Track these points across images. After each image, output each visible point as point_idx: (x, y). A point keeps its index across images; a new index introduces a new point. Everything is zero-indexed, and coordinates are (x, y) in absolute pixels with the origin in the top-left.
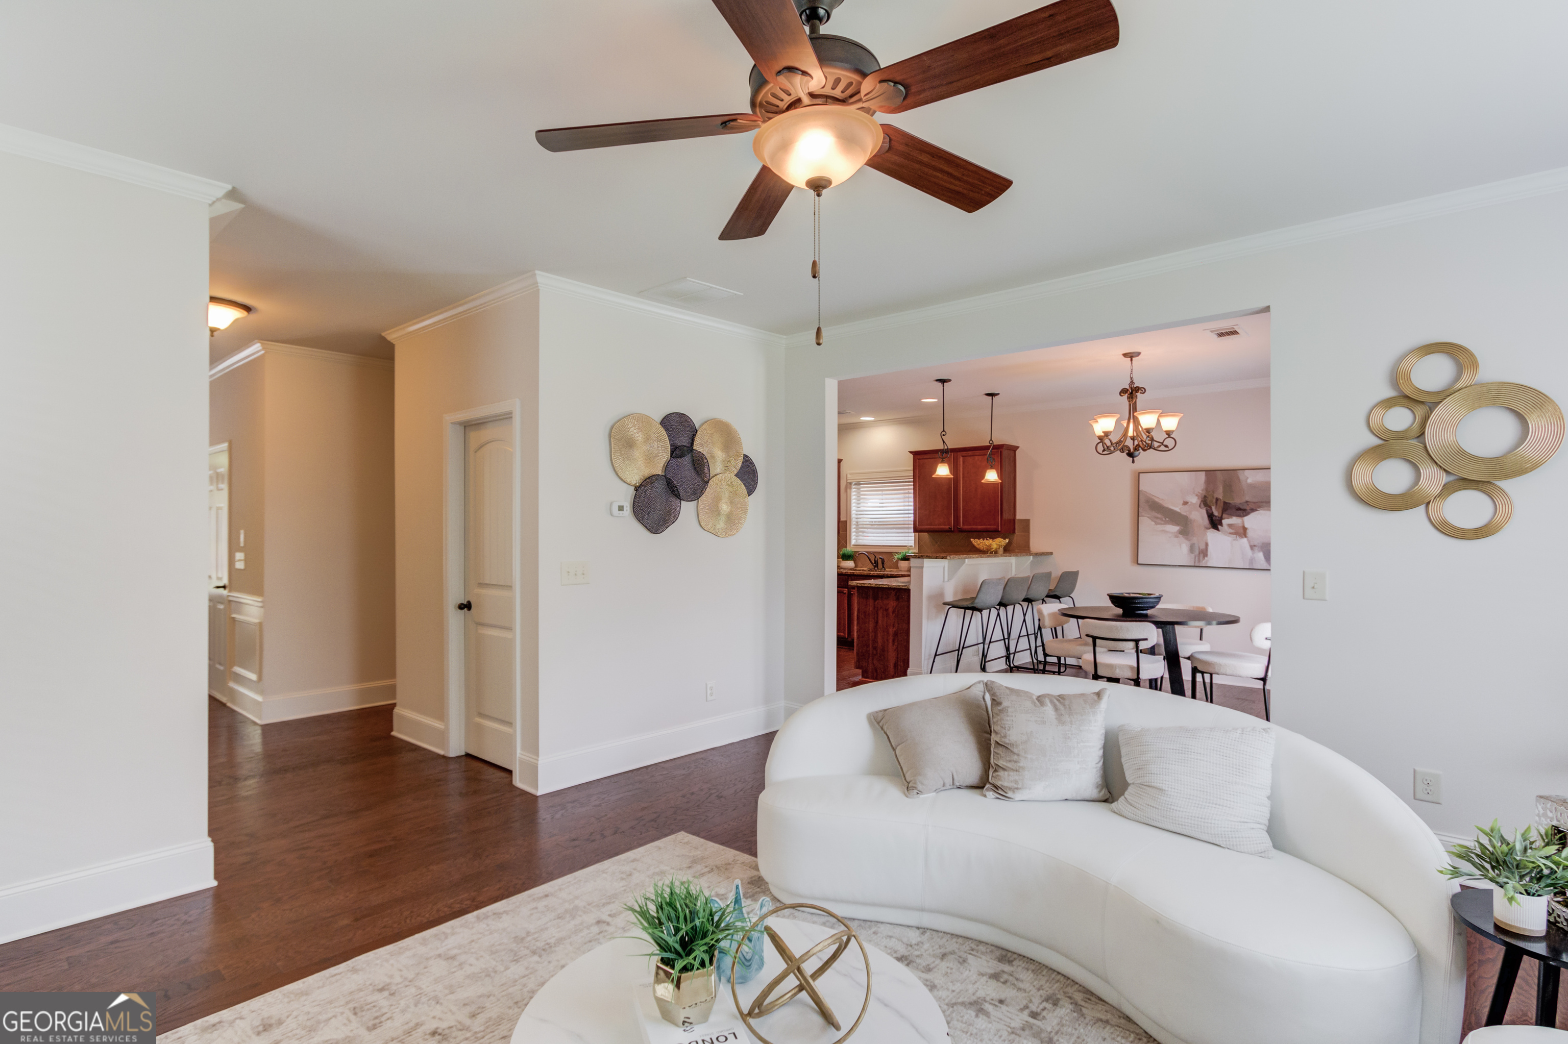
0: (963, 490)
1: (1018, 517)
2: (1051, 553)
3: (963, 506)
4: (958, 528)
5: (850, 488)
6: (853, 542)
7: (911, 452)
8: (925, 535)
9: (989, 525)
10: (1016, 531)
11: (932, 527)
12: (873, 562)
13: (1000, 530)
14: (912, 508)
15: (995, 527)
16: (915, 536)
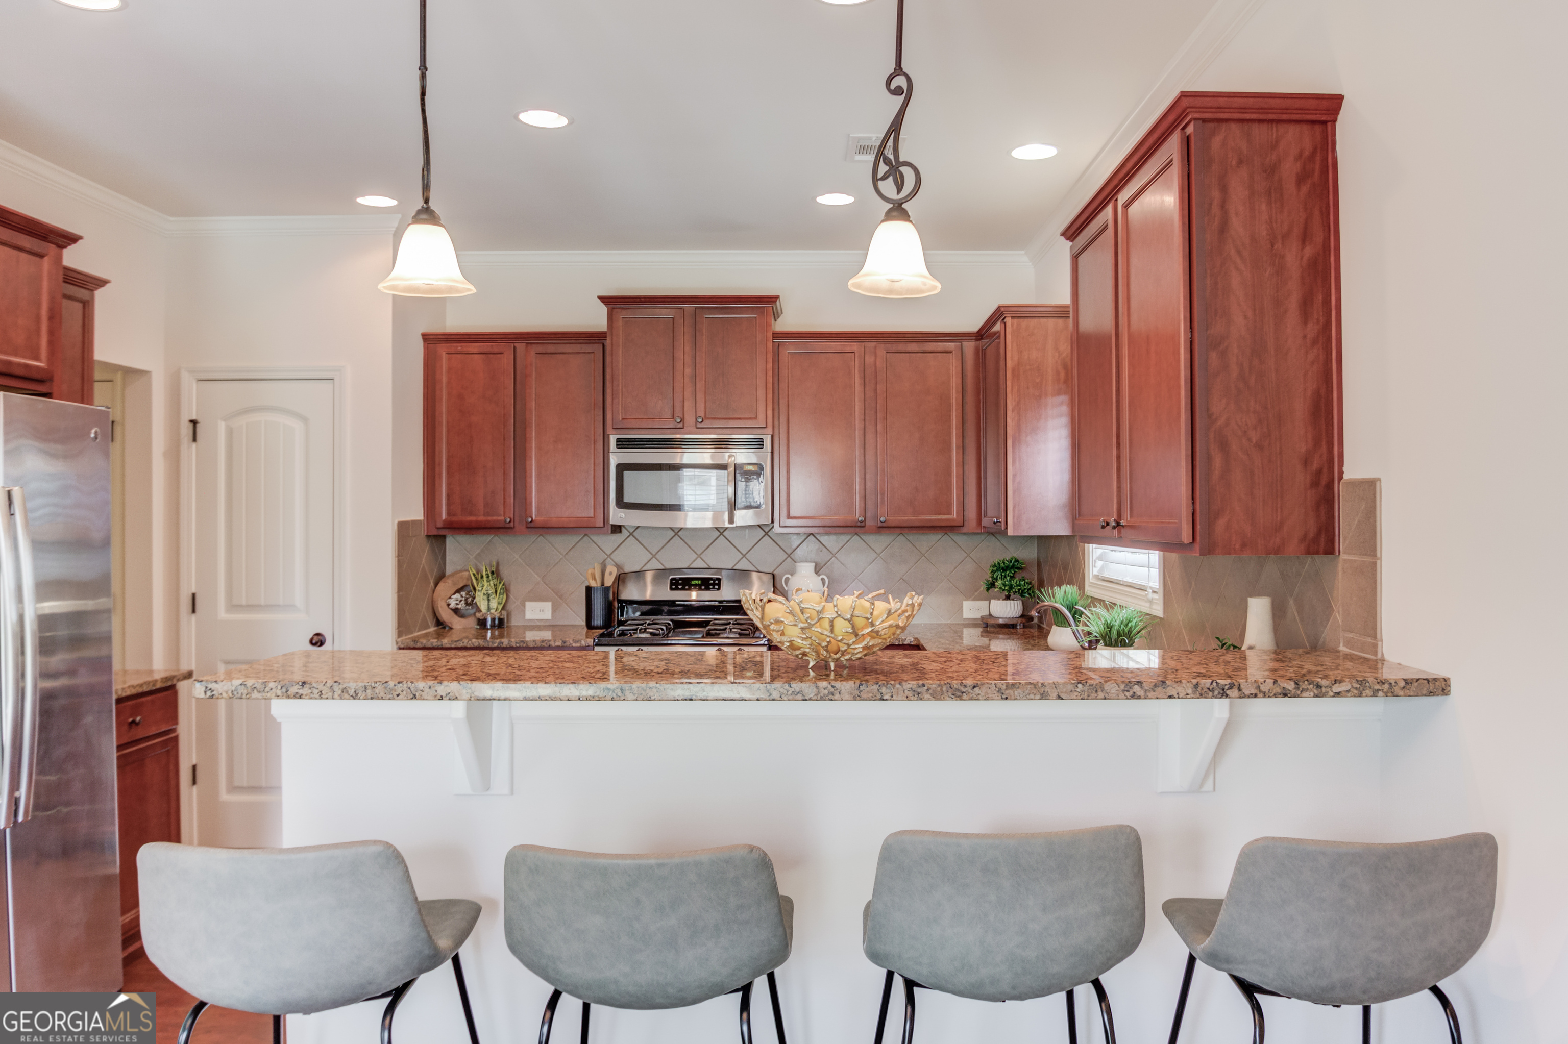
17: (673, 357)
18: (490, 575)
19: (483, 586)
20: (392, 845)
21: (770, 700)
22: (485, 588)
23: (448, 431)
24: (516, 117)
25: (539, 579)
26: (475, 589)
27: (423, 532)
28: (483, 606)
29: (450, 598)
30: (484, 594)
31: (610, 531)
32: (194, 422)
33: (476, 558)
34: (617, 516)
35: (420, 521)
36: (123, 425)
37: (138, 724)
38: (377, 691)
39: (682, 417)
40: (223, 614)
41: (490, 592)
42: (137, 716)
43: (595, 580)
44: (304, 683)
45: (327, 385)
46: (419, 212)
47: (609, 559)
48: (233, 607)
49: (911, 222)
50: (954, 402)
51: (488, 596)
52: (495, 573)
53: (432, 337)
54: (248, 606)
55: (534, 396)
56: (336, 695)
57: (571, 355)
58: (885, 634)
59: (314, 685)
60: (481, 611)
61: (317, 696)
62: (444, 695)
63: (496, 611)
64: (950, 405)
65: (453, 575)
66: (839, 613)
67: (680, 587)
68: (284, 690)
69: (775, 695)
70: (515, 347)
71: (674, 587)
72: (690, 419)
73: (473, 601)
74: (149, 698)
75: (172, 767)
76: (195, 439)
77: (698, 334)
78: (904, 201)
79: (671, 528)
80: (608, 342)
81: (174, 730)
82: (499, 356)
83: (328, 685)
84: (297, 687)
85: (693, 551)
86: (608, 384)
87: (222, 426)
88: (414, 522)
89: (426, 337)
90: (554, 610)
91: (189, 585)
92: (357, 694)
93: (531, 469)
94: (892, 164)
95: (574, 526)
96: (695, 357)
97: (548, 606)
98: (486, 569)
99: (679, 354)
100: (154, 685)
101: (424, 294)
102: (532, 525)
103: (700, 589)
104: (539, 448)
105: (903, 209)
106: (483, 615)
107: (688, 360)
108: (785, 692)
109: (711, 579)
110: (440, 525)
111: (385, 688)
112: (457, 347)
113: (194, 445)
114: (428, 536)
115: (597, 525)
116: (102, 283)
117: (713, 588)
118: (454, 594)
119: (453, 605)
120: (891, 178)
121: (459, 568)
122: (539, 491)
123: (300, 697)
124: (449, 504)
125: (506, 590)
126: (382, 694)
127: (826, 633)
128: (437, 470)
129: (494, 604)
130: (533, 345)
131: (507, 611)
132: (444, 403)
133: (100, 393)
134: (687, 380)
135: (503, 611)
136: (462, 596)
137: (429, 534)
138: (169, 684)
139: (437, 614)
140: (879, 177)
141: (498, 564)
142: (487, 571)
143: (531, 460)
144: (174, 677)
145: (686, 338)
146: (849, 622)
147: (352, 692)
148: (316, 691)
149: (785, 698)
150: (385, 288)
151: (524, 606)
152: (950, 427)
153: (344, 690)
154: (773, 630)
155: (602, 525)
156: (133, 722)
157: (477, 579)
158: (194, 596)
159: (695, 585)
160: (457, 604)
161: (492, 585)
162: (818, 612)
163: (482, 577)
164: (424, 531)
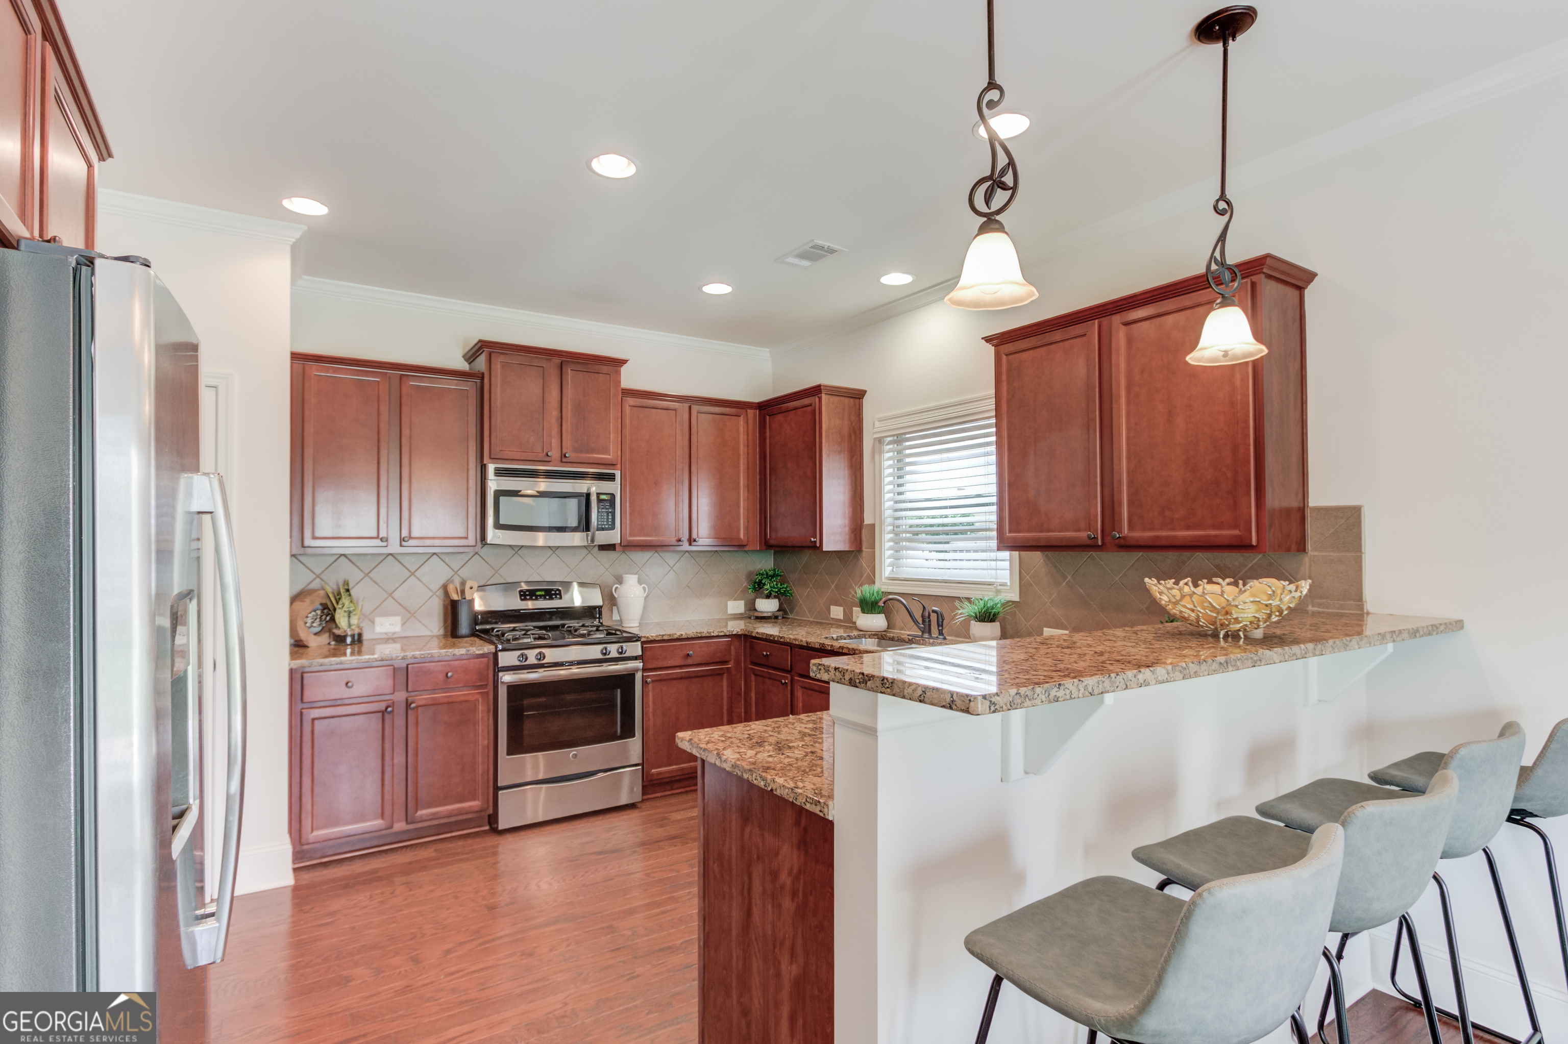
0: (1128, 423)
1: (1315, 500)
2: (1459, 625)
3: (1128, 472)
4: (1114, 538)
5: (881, 452)
6: (887, 571)
7: (988, 340)
8: (1037, 556)
9: (1214, 527)
10: (1309, 546)
11: (1043, 535)
12: (920, 620)
13: (1254, 542)
14: (993, 489)
15: (1237, 532)
16: (1011, 560)
17: (544, 400)
23: (317, 452)
26: (334, 607)
29: (307, 616)
33: (318, 576)
34: (494, 536)
43: (458, 594)
47: (456, 575)
50: (741, 453)
51: (349, 613)
53: (300, 356)
60: (342, 628)
64: (739, 455)
67: (528, 597)
70: (389, 378)
71: (523, 598)
72: (555, 454)
77: (564, 383)
80: (486, 381)
86: (486, 419)
89: (294, 356)
90: (404, 623)
96: (562, 402)
97: (397, 620)
98: (342, 587)
99: (548, 398)
102: (406, 544)
103: (545, 599)
107: (556, 403)
109: (552, 590)
110: (306, 543)
117: (556, 597)
118: (312, 612)
119: (310, 624)
128: (304, 489)
129: (355, 620)
130: (408, 377)
134: (554, 420)
136: (318, 615)
145: (554, 385)
151: (374, 621)
152: (739, 472)
155: (476, 544)
157: (336, 597)
159: (541, 596)
160: (313, 623)
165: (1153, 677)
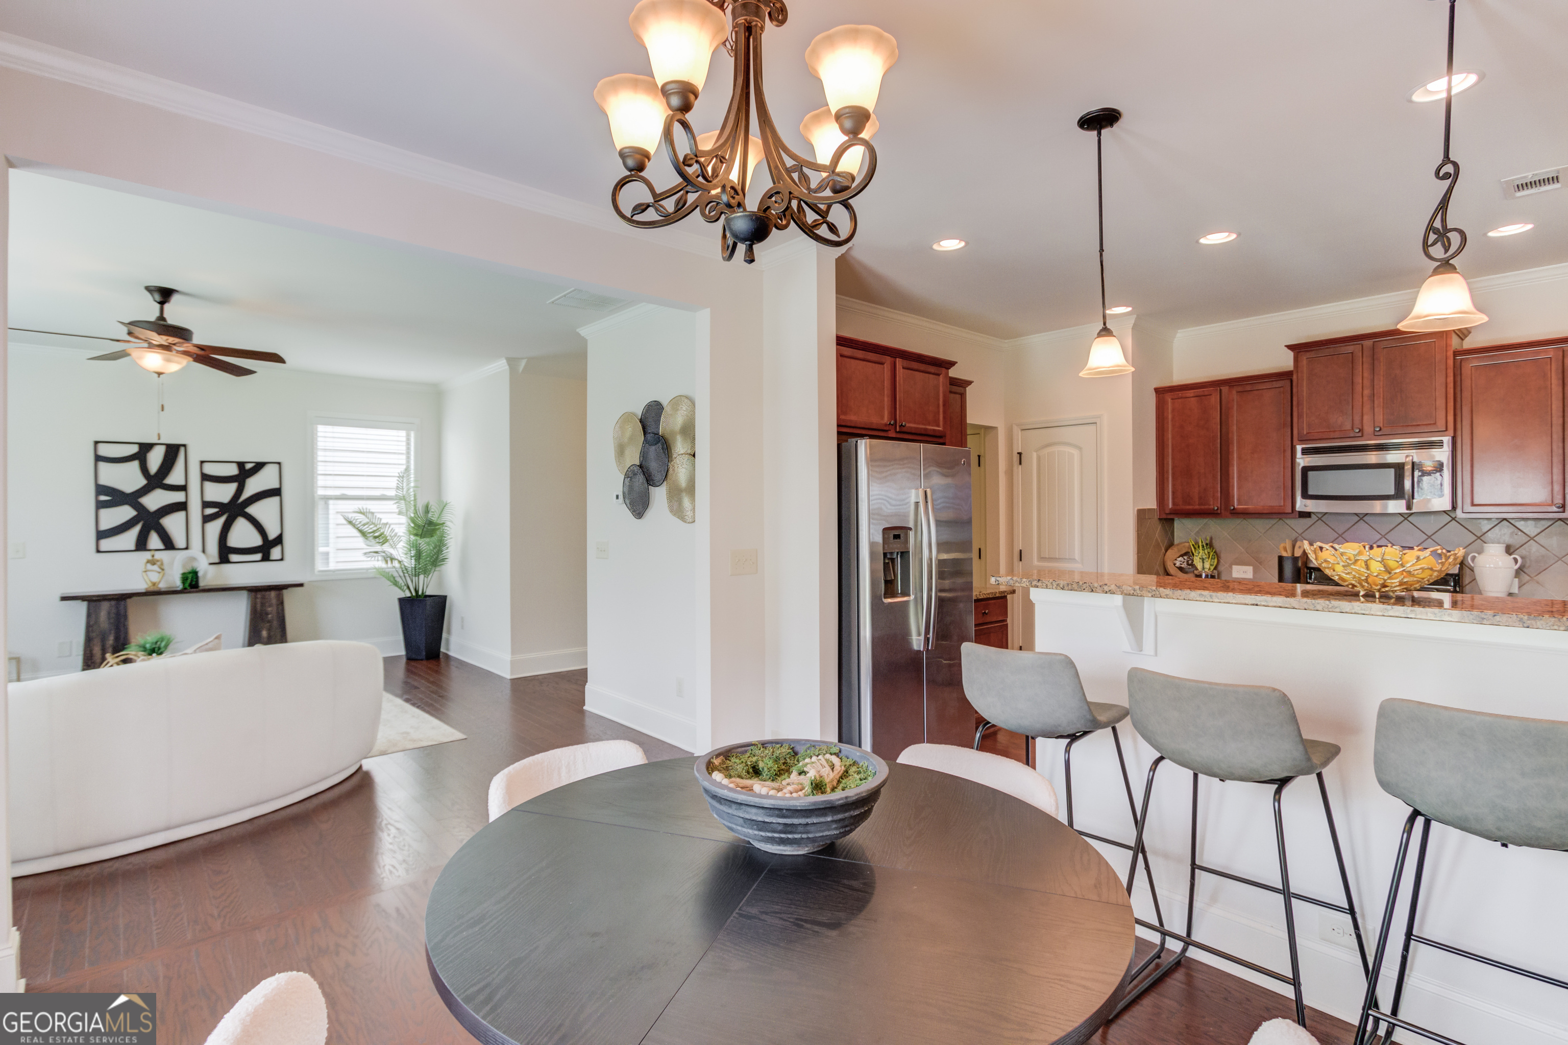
17: (1353, 382)
18: (1205, 545)
19: (1199, 553)
20: (1069, 657)
21: (1314, 610)
22: (1200, 554)
23: (1173, 450)
24: (1197, 242)
25: (1243, 550)
26: (1193, 555)
27: (1156, 517)
28: (1199, 565)
29: (1176, 560)
30: (1200, 558)
31: (1297, 517)
32: (1020, 454)
33: (1195, 534)
34: (1301, 504)
35: (1154, 509)
36: (985, 457)
37: (986, 614)
38: (1073, 586)
39: (1360, 427)
40: (1036, 562)
41: (1204, 557)
42: (986, 610)
43: (1286, 551)
44: (1039, 580)
45: (1093, 427)
46: (1101, 331)
47: (1300, 537)
48: (1041, 559)
49: (1458, 273)
51: (1203, 560)
52: (1210, 545)
53: (1161, 390)
54: (1049, 558)
55: (1235, 422)
56: (1054, 587)
57: (1265, 390)
58: (1418, 574)
59: (1044, 581)
60: (1198, 570)
61: (1045, 587)
62: (1108, 591)
63: (1209, 570)
65: (1178, 545)
66: (1371, 556)
68: (1030, 583)
69: (1319, 607)
70: (1220, 390)
72: (1368, 429)
73: (1192, 562)
74: (993, 601)
75: (1004, 640)
76: (1020, 463)
77: (1376, 362)
78: (1450, 258)
79: (1356, 514)
80: (1295, 377)
81: (1006, 621)
82: (1208, 397)
83: (1050, 582)
84: (1036, 582)
85: (1378, 532)
86: (1295, 409)
87: (1035, 455)
88: (1149, 510)
89: (1157, 390)
90: (1255, 572)
91: (1018, 545)
92: (1064, 588)
93: (1233, 473)
94: (1440, 232)
95: (1267, 512)
96: (1373, 380)
97: (1250, 569)
98: (1202, 541)
99: (1358, 380)
100: (995, 595)
101: (1107, 374)
102: (1234, 511)
104: (1239, 458)
105: (1450, 264)
106: (1199, 572)
107: (1367, 383)
108: (1327, 606)
110: (1167, 512)
111: (1078, 585)
112: (1178, 394)
113: (1020, 466)
114: (1160, 519)
115: (1287, 512)
116: (969, 383)
118: (1179, 557)
119: (1178, 564)
120: (1439, 243)
121: (1184, 541)
122: (1239, 488)
123: (1037, 587)
124: (1173, 499)
125: (1217, 555)
126: (1076, 588)
127: (1362, 570)
128: (1166, 476)
129: (1207, 565)
130: (1235, 387)
131: (1218, 571)
132: (1170, 432)
133: (970, 440)
134: (1365, 399)
135: (1214, 571)
136: (1184, 559)
137: (1161, 517)
138: (1003, 595)
139: (1168, 571)
140: (1429, 244)
141: (1211, 539)
142: (1202, 543)
143: (1233, 466)
144: (1005, 591)
145: (1365, 366)
146: (1381, 563)
147: (1061, 586)
148: (1044, 585)
149: (1326, 610)
150: (1083, 375)
151: (1231, 567)
153: (1058, 585)
154: (1325, 568)
155: (1290, 511)
156: (985, 613)
157: (1195, 548)
158: (1021, 551)
160: (1181, 564)
161: (1206, 553)
162: (1354, 555)
163: (1199, 547)
164: (1157, 515)
165: (1118, 590)
